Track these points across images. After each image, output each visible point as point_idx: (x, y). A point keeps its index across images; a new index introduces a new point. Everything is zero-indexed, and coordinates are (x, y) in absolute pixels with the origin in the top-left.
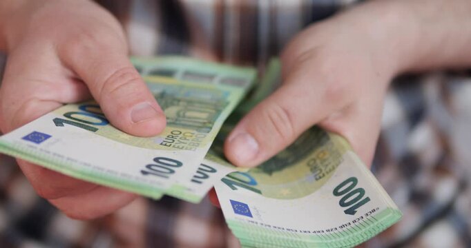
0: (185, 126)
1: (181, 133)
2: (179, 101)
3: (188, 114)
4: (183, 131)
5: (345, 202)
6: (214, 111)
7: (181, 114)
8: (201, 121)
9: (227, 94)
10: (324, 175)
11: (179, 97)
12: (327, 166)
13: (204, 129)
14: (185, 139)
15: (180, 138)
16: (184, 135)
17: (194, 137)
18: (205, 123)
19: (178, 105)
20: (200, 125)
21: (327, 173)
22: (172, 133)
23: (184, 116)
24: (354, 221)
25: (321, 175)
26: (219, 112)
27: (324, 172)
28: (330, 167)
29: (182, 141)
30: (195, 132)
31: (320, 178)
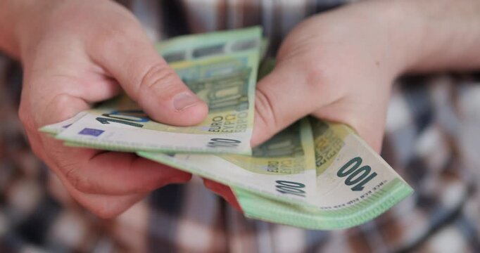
0: (222, 109)
1: (222, 118)
2: (203, 84)
3: (219, 94)
4: (223, 114)
5: (351, 181)
6: (241, 83)
7: (212, 96)
8: (235, 97)
9: (245, 59)
10: (325, 161)
11: (201, 80)
12: (327, 152)
13: (242, 106)
14: (230, 123)
15: (225, 124)
16: (226, 119)
17: (237, 119)
18: (239, 99)
19: (204, 88)
20: (236, 102)
21: (328, 158)
22: (213, 120)
23: (216, 99)
24: (362, 197)
25: (322, 161)
26: (246, 81)
27: (324, 158)
28: (331, 152)
29: (228, 126)
30: (235, 112)
31: (321, 164)
